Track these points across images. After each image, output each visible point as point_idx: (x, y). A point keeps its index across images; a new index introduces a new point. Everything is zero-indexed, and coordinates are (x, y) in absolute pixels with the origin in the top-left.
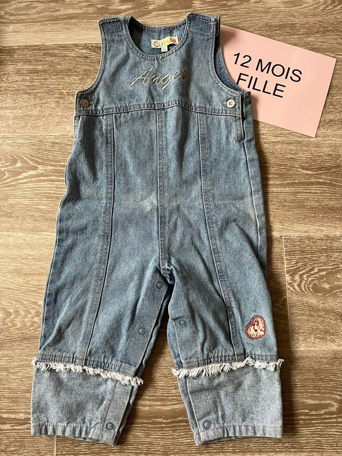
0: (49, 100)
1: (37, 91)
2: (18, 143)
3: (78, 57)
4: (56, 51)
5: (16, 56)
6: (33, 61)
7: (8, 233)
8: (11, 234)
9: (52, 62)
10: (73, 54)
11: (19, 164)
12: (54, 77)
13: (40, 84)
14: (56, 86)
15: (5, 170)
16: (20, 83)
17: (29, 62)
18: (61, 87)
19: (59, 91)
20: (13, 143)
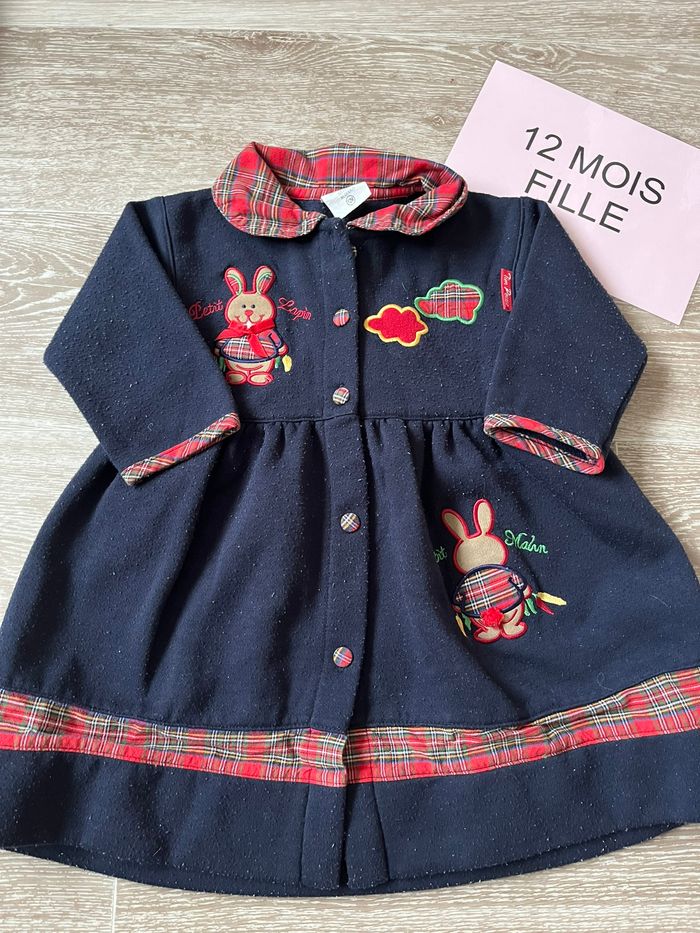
0: (120, 141)
1: (93, 121)
2: (48, 228)
3: (183, 55)
4: (139, 43)
5: (49, 48)
6: (87, 60)
7: (22, 420)
8: (26, 421)
9: (128, 62)
10: (173, 50)
11: (48, 274)
12: (131, 94)
13: (99, 107)
14: (135, 112)
15: (17, 284)
16: (57, 104)
17: (80, 62)
18: (145, 115)
19: (141, 124)
20: (37, 227)
